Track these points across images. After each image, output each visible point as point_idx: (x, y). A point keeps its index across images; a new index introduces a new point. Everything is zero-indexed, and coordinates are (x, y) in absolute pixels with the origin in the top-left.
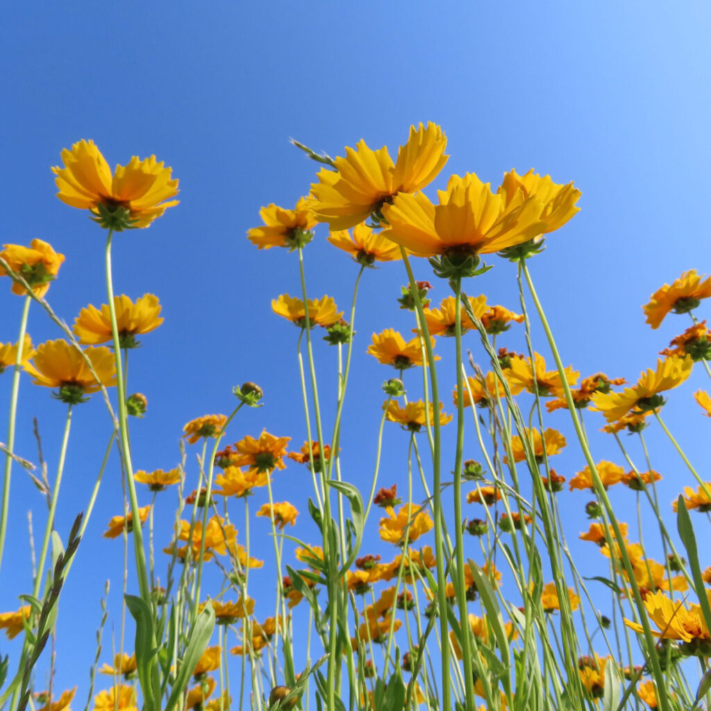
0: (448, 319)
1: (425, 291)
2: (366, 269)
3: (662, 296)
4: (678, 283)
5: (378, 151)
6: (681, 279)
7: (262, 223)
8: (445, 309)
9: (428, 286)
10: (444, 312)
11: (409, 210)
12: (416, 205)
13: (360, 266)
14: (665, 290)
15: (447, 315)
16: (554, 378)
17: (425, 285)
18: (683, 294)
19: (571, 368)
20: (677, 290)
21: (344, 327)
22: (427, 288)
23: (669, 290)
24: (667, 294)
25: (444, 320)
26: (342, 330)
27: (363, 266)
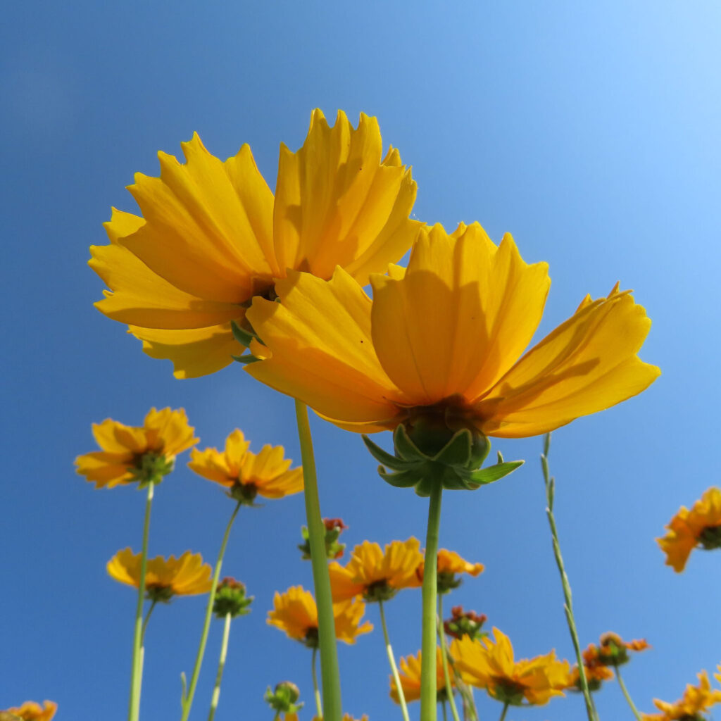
0: (364, 576)
1: (336, 533)
2: (246, 507)
3: (681, 525)
4: (700, 507)
5: (232, 160)
6: (703, 500)
7: (96, 447)
8: (358, 560)
9: (340, 525)
10: (356, 565)
11: (313, 313)
12: (332, 302)
13: (235, 502)
14: (684, 516)
15: (361, 570)
16: (528, 674)
17: (336, 523)
18: (710, 522)
19: (554, 655)
20: (699, 516)
21: (237, 592)
22: (338, 529)
23: (689, 516)
24: (688, 523)
25: (358, 577)
26: (233, 595)
27: (240, 503)
